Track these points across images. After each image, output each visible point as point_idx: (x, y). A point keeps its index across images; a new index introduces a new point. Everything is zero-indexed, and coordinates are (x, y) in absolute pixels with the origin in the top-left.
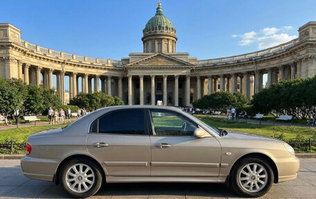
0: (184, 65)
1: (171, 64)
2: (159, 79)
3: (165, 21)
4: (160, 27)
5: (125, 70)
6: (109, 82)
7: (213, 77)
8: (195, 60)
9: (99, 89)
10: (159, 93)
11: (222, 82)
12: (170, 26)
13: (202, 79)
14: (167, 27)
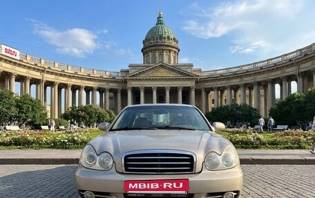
2: (161, 92)
3: (166, 31)
5: (124, 82)
6: (108, 94)
7: (219, 89)
8: (200, 71)
9: (98, 102)
11: (229, 94)
12: (172, 36)
14: (168, 37)
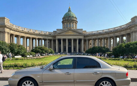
0: (80, 34)
1: (75, 33)
2: (70, 40)
3: (72, 14)
4: (70, 17)
5: (55, 36)
8: (86, 32)
10: (70, 46)
11: (98, 42)
12: (74, 16)
13: (89, 40)
